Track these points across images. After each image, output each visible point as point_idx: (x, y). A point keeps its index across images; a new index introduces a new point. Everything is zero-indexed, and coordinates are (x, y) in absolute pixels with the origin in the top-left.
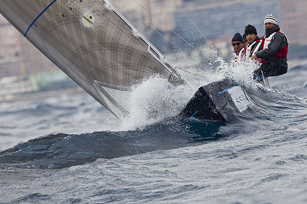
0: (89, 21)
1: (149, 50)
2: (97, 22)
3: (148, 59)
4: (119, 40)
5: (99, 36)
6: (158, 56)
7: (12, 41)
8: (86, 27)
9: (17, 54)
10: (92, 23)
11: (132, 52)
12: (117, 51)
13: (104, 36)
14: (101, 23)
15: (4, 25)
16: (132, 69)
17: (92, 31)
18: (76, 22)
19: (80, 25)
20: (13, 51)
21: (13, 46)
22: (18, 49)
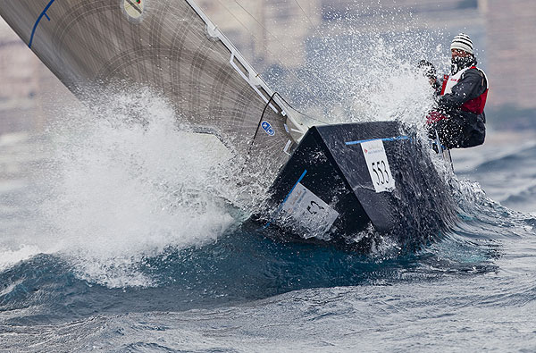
0: (136, 8)
1: (231, 61)
2: (148, 9)
3: (229, 77)
4: (183, 42)
5: (151, 33)
6: (246, 72)
7: (26, 72)
8: (130, 17)
9: (32, 95)
10: (139, 10)
11: (204, 63)
12: (179, 60)
13: (160, 35)
14: (155, 11)
15: (12, 43)
16: (203, 94)
17: (139, 25)
18: (115, 8)
19: (120, 13)
20: (26, 89)
21: (27, 80)
22: (34, 85)
